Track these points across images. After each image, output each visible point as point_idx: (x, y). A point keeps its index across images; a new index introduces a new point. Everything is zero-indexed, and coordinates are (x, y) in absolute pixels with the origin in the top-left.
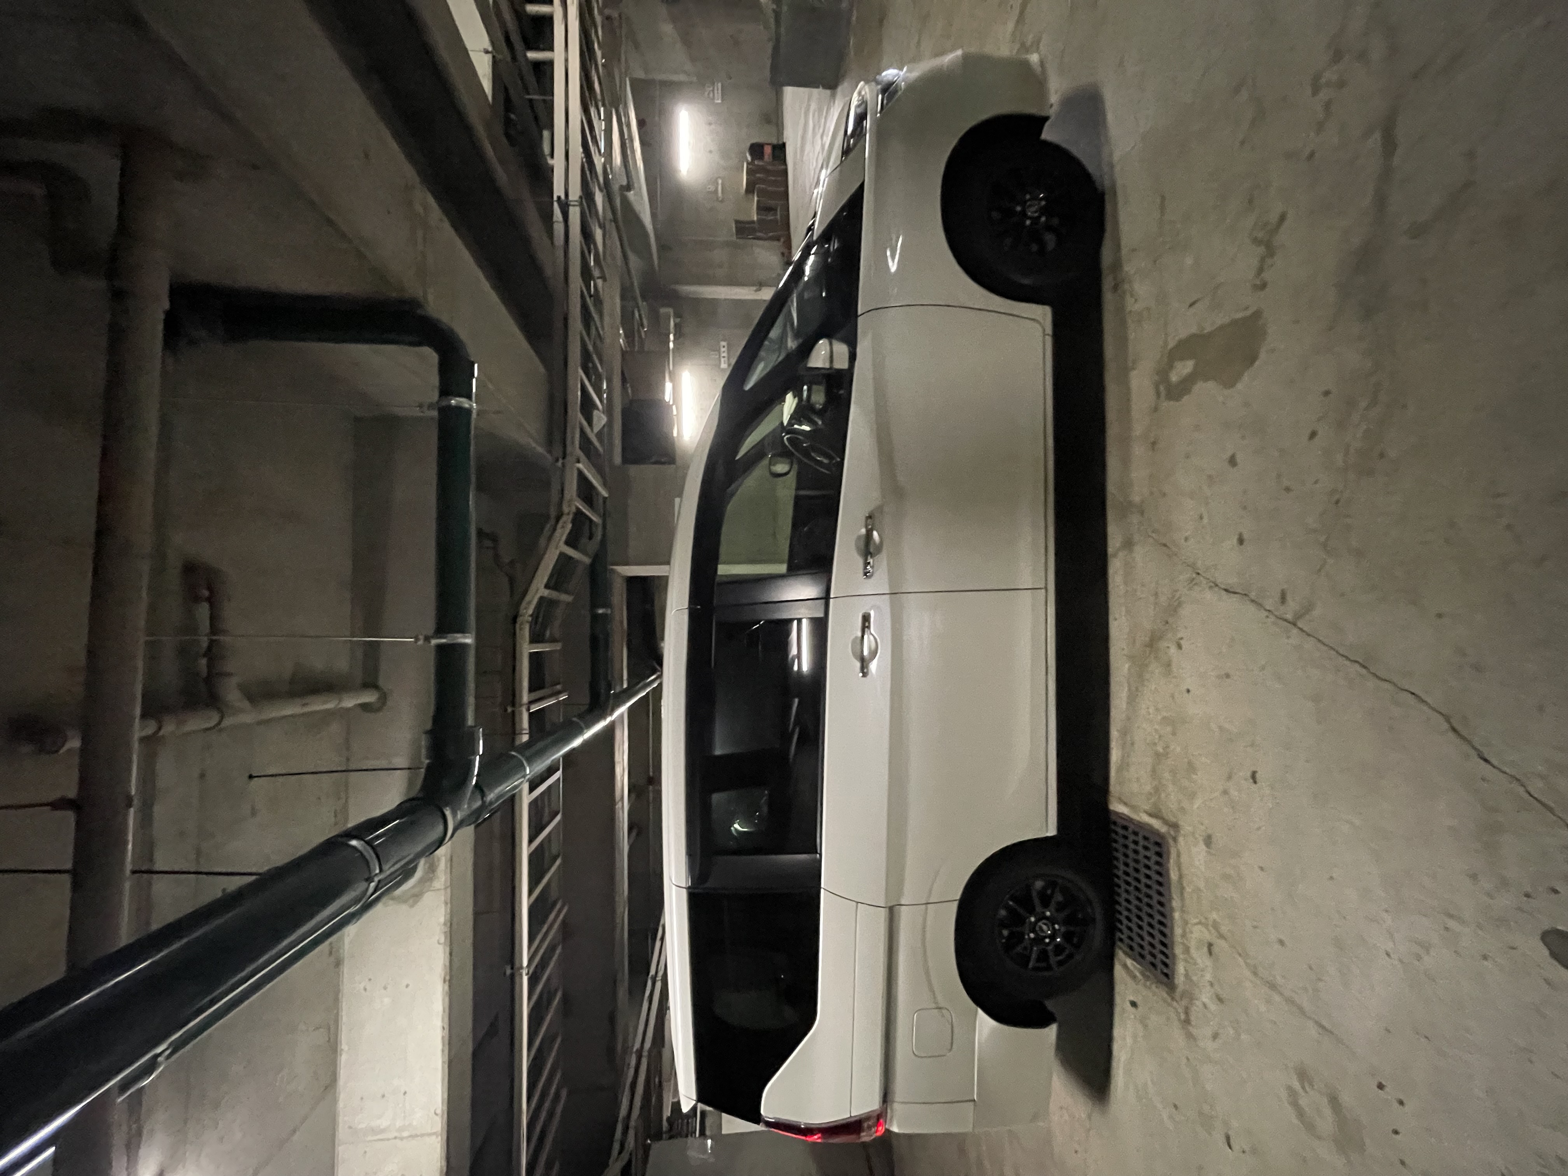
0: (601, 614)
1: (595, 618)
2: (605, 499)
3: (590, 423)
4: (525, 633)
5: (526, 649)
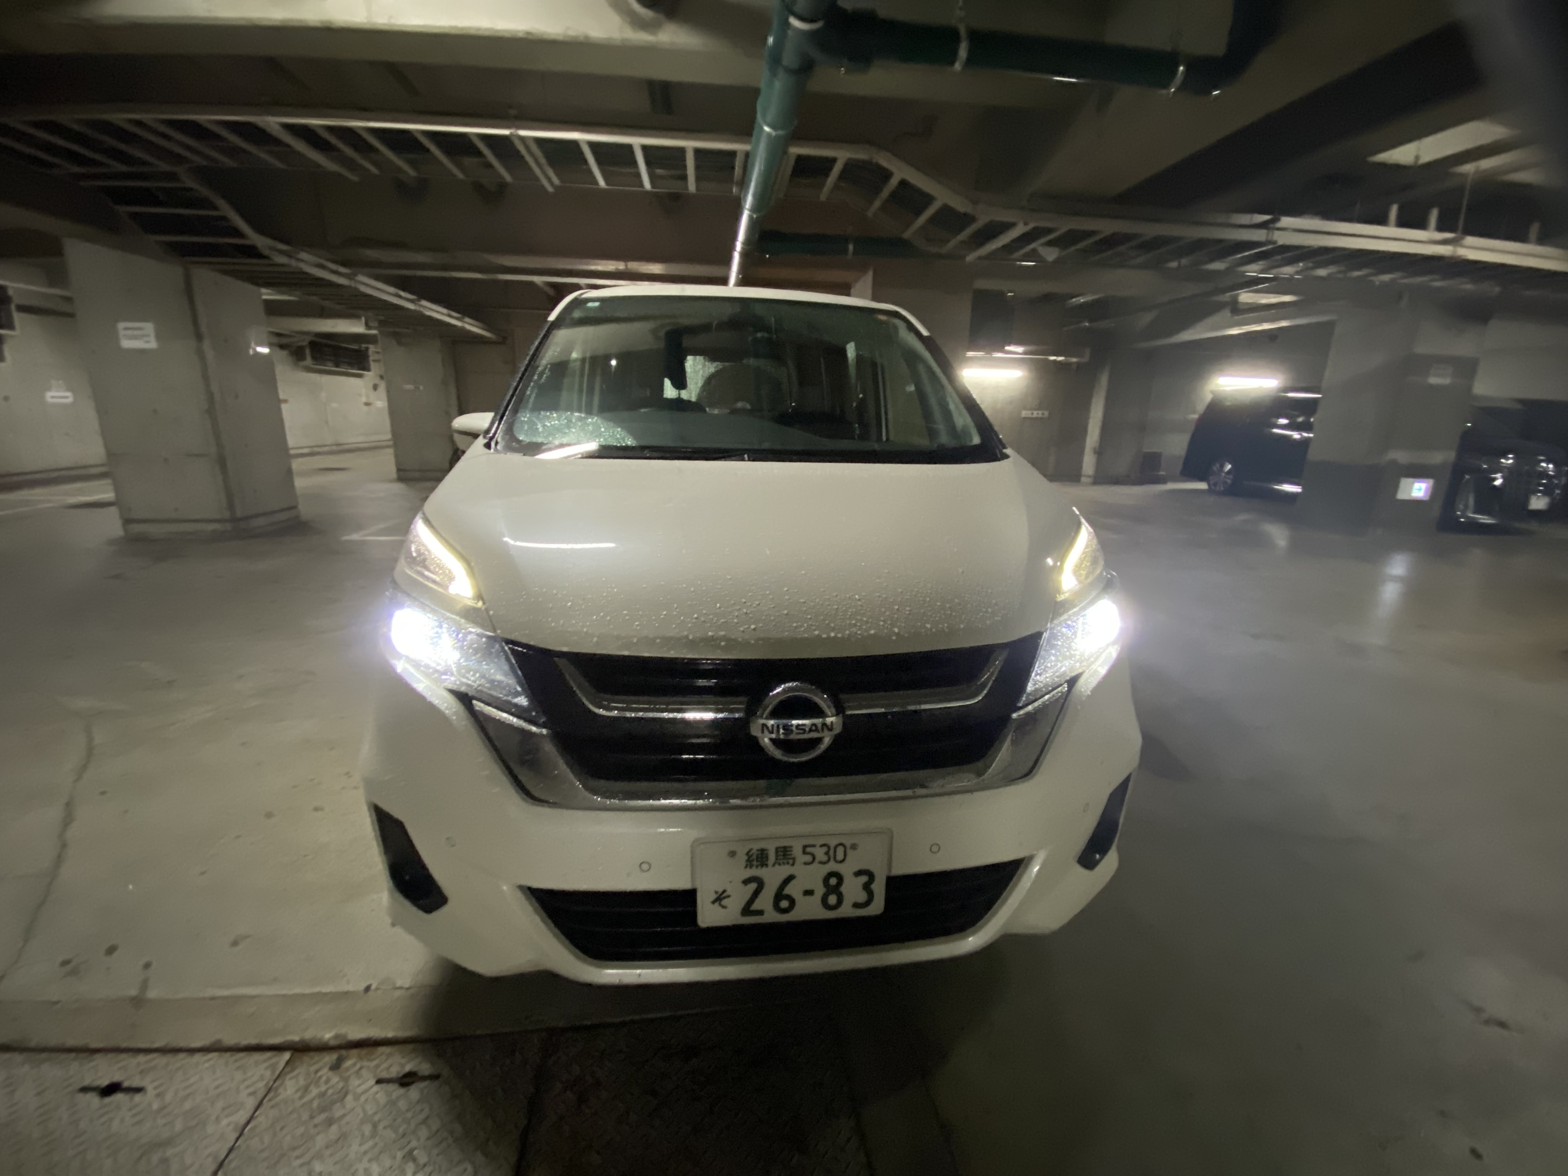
0: (847, 250)
1: (846, 240)
2: (964, 257)
3: (1050, 244)
4: (861, 154)
5: (842, 155)
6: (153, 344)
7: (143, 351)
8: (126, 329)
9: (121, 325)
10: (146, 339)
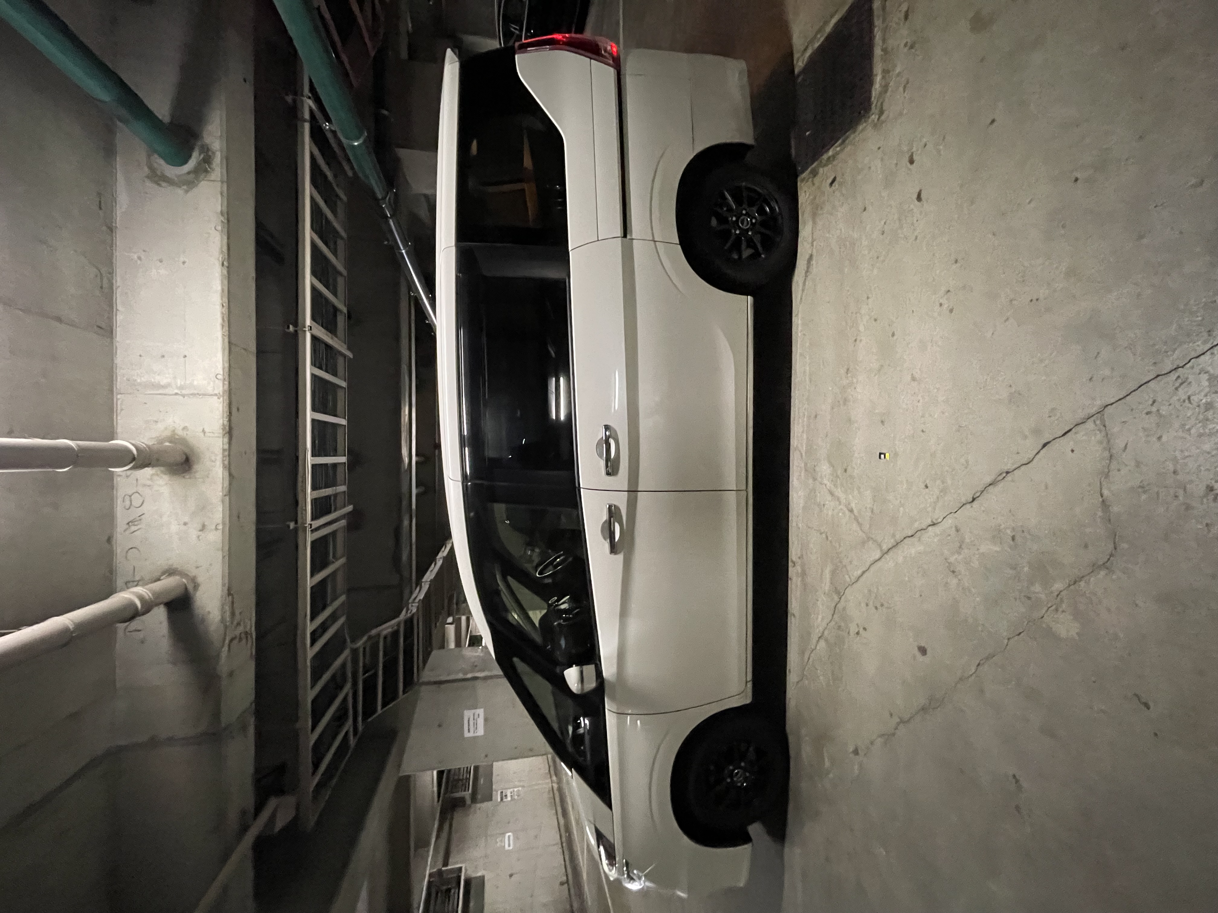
6: (481, 712)
7: (486, 720)
8: (469, 732)
9: (467, 735)
10: (476, 716)
